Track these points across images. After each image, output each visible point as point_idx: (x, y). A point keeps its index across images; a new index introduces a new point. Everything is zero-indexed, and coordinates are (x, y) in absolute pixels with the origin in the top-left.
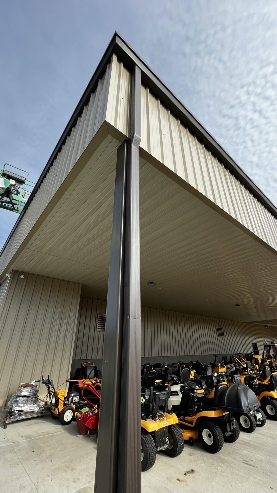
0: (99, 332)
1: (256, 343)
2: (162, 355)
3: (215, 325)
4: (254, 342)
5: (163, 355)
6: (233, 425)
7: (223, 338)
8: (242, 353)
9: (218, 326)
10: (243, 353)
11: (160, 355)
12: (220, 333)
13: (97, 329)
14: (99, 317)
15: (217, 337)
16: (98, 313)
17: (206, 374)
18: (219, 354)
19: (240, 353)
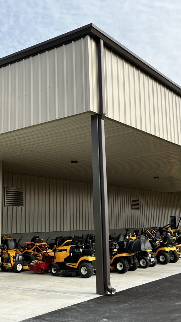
0: (8, 207)
1: (175, 216)
2: (70, 230)
3: (130, 197)
4: (173, 215)
5: (72, 230)
6: (135, 260)
7: (138, 211)
8: (156, 227)
9: (133, 197)
10: (158, 227)
11: (69, 230)
12: (135, 205)
13: (5, 205)
14: (7, 191)
15: (131, 210)
16: (5, 187)
17: (119, 241)
18: (131, 228)
19: (154, 227)
